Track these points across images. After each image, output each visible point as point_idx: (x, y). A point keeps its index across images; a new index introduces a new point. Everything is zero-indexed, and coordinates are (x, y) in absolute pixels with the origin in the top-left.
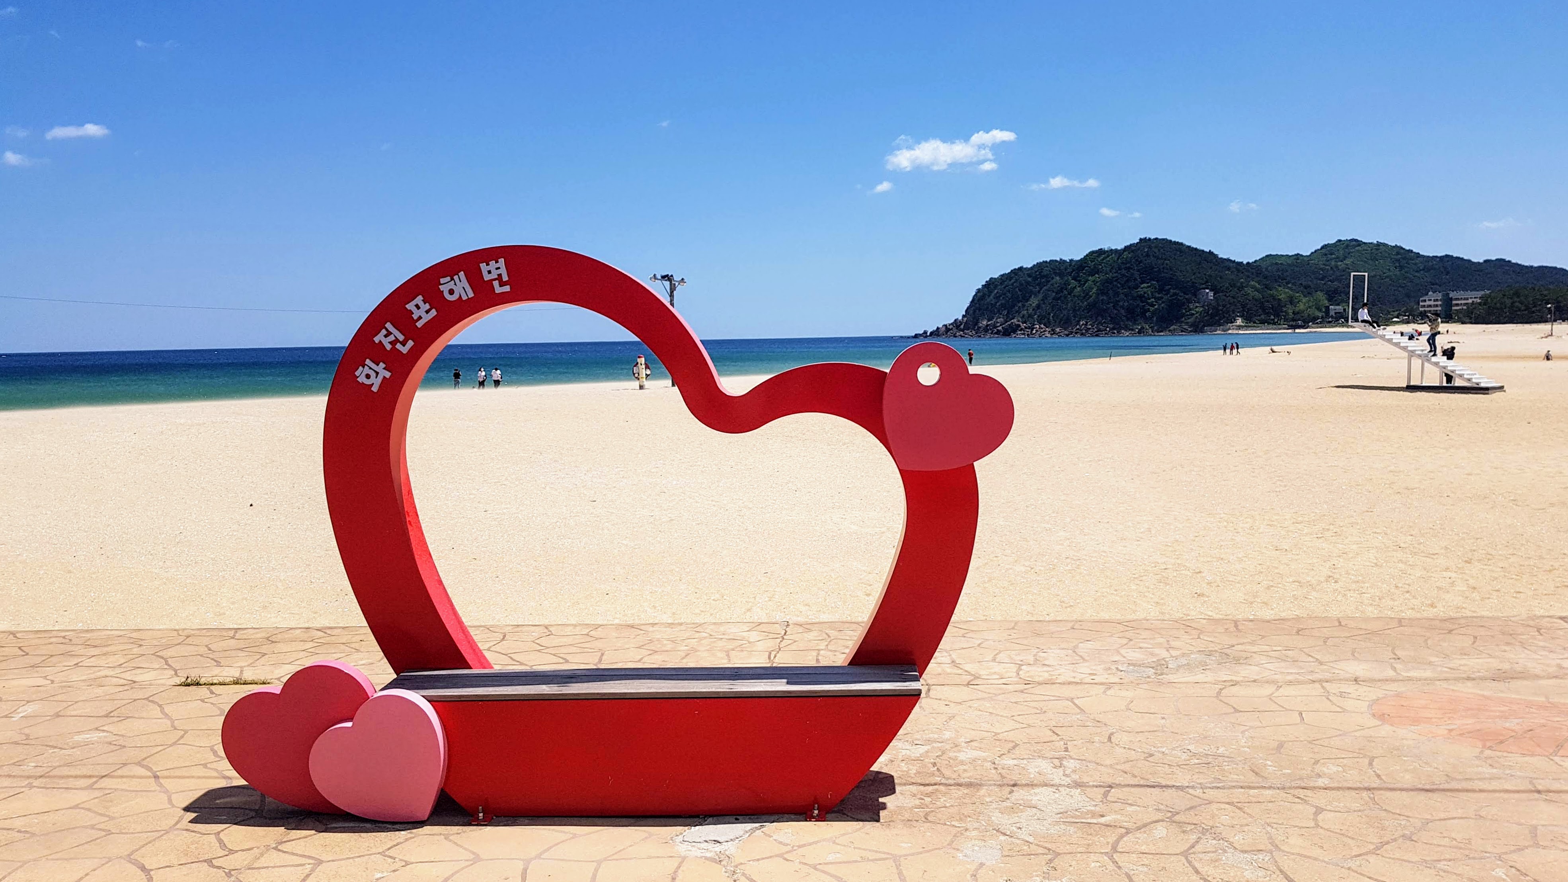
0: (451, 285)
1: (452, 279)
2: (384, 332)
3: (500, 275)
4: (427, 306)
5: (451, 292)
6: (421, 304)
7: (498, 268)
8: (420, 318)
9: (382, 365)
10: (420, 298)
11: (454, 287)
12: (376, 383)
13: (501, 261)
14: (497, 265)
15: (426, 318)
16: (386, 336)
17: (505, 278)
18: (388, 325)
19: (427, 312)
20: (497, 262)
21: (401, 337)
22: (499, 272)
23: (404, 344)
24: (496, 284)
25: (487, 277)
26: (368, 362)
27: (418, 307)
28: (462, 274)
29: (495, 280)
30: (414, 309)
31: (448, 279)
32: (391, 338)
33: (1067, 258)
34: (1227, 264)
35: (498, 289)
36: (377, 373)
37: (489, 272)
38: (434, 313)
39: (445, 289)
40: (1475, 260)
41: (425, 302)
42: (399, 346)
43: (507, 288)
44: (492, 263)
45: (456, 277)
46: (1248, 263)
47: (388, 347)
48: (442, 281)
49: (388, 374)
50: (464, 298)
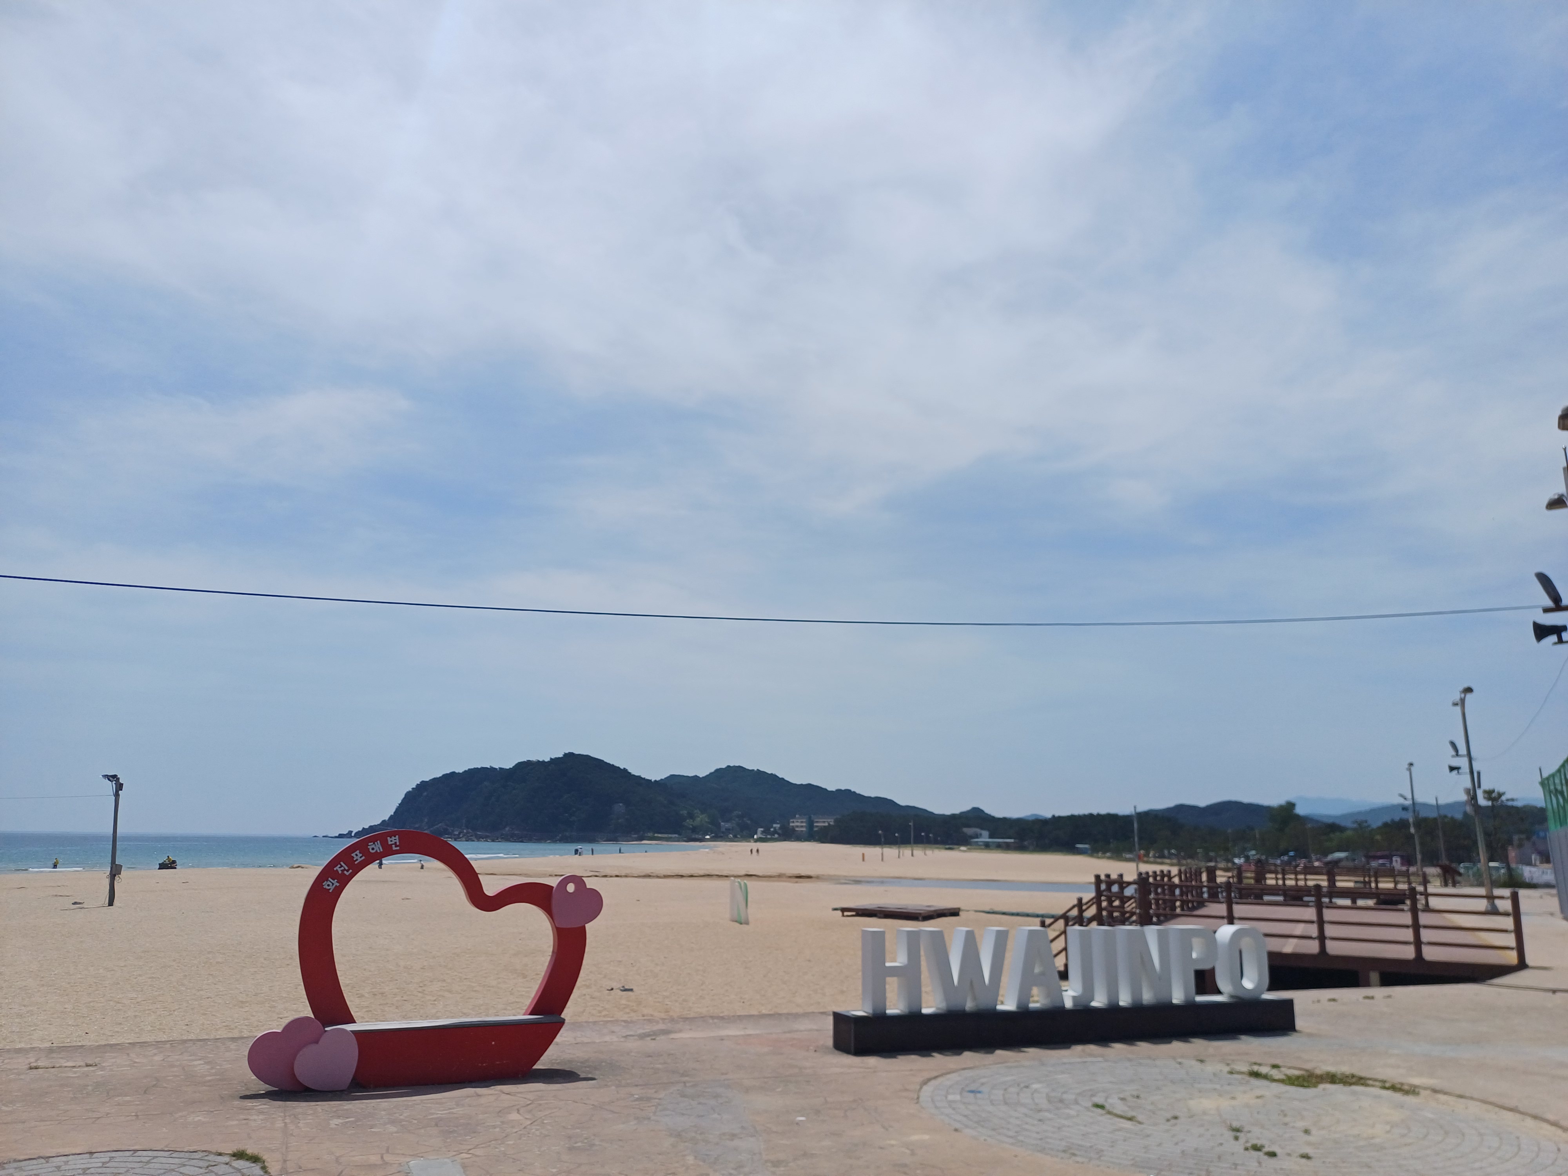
0: (373, 846)
1: (374, 843)
2: (339, 866)
3: (396, 843)
4: (361, 855)
5: (373, 849)
6: (358, 854)
7: (395, 839)
8: (357, 860)
9: (336, 880)
10: (358, 851)
11: (374, 847)
12: (332, 888)
13: (397, 836)
14: (395, 838)
15: (360, 860)
16: (340, 868)
17: (398, 844)
18: (342, 863)
19: (361, 857)
20: (395, 837)
21: (347, 868)
22: (395, 841)
23: (348, 871)
24: (393, 846)
25: (390, 843)
26: (330, 879)
27: (357, 855)
28: (378, 842)
29: (393, 844)
30: (355, 856)
31: (372, 843)
32: (342, 868)
33: (496, 766)
34: (639, 781)
35: (394, 848)
36: (333, 884)
37: (391, 841)
38: (363, 858)
39: (370, 847)
40: (829, 789)
41: (360, 853)
42: (345, 872)
43: (398, 848)
44: (393, 838)
45: (376, 843)
46: (656, 781)
47: (340, 872)
48: (370, 844)
49: (338, 884)
50: (379, 851)
